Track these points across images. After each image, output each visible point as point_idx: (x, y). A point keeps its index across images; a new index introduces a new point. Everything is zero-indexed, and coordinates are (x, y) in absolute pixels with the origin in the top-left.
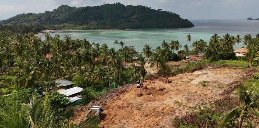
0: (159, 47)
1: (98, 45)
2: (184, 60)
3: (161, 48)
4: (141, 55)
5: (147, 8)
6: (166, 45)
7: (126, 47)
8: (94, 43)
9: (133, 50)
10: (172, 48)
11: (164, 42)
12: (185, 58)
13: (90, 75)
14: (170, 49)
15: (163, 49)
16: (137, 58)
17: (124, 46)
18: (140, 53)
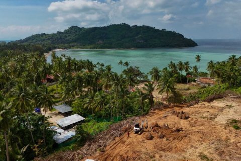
0: (166, 68)
1: (103, 65)
2: (193, 83)
3: (168, 68)
4: (146, 76)
5: (151, 28)
6: (173, 65)
7: (131, 67)
8: (98, 63)
9: (139, 71)
10: (181, 69)
11: (171, 62)
12: (194, 81)
13: (90, 102)
14: (178, 71)
15: (170, 70)
16: (142, 79)
17: (129, 67)
18: (146, 74)
